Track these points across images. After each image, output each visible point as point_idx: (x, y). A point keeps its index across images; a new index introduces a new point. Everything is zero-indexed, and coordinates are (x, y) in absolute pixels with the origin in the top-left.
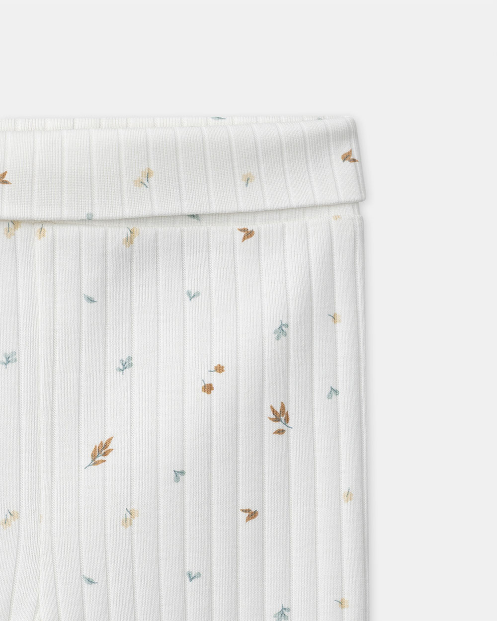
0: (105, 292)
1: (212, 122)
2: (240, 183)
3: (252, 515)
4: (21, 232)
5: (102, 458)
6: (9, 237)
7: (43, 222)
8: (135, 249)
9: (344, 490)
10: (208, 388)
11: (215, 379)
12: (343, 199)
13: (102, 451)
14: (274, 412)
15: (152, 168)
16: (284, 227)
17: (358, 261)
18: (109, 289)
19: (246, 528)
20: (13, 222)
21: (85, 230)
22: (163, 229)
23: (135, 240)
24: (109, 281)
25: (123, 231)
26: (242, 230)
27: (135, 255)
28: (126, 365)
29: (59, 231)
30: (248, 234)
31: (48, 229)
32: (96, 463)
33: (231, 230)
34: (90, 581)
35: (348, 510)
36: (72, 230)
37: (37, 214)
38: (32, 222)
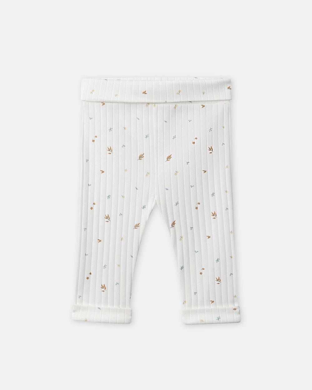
0: (169, 120)
1: (195, 79)
2: (202, 94)
3: (205, 172)
4: (150, 105)
5: (169, 159)
6: (147, 107)
7: (155, 103)
8: (176, 109)
9: (226, 166)
10: (194, 143)
11: (195, 141)
12: (227, 99)
13: (169, 157)
14: (209, 148)
15: (181, 90)
16: (212, 105)
17: (229, 114)
18: (170, 119)
19: (204, 175)
20: (148, 103)
21: (165, 105)
22: (183, 105)
23: (176, 107)
24: (170, 117)
25: (174, 105)
26: (202, 105)
27: (176, 111)
28: (174, 137)
29: (159, 105)
30: (203, 106)
31: (156, 105)
32: (168, 160)
33: (200, 105)
34: (167, 189)
35: (227, 171)
36: (162, 105)
37: (154, 101)
38: (152, 103)
